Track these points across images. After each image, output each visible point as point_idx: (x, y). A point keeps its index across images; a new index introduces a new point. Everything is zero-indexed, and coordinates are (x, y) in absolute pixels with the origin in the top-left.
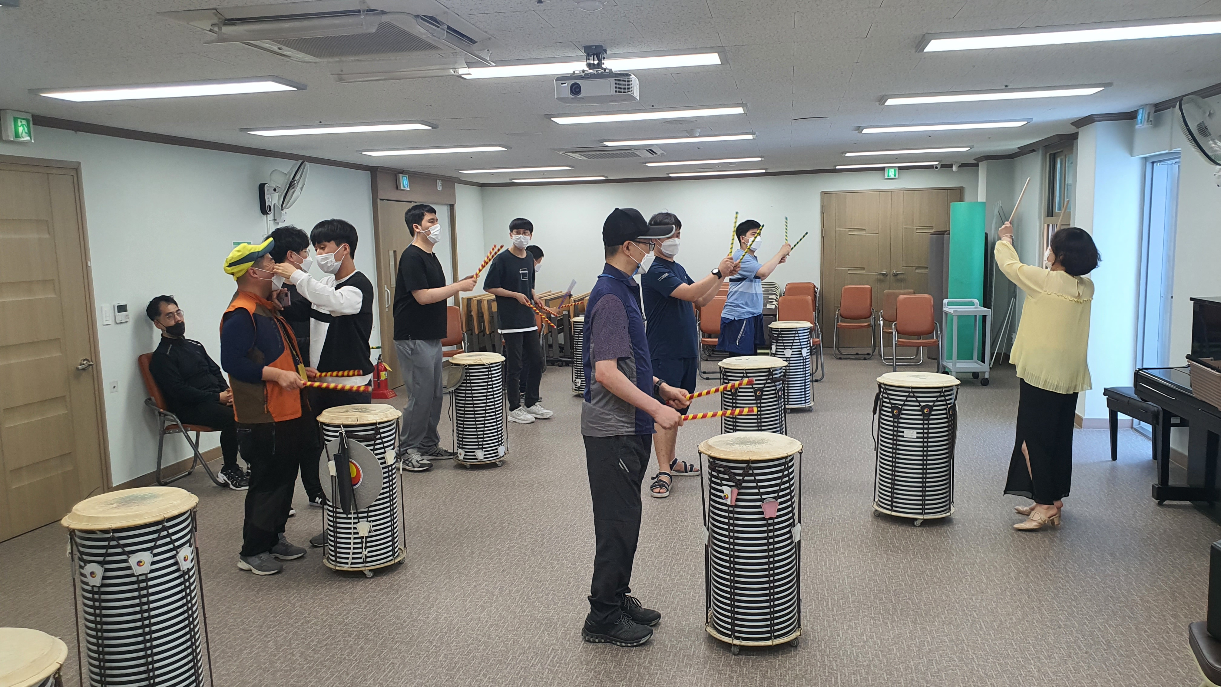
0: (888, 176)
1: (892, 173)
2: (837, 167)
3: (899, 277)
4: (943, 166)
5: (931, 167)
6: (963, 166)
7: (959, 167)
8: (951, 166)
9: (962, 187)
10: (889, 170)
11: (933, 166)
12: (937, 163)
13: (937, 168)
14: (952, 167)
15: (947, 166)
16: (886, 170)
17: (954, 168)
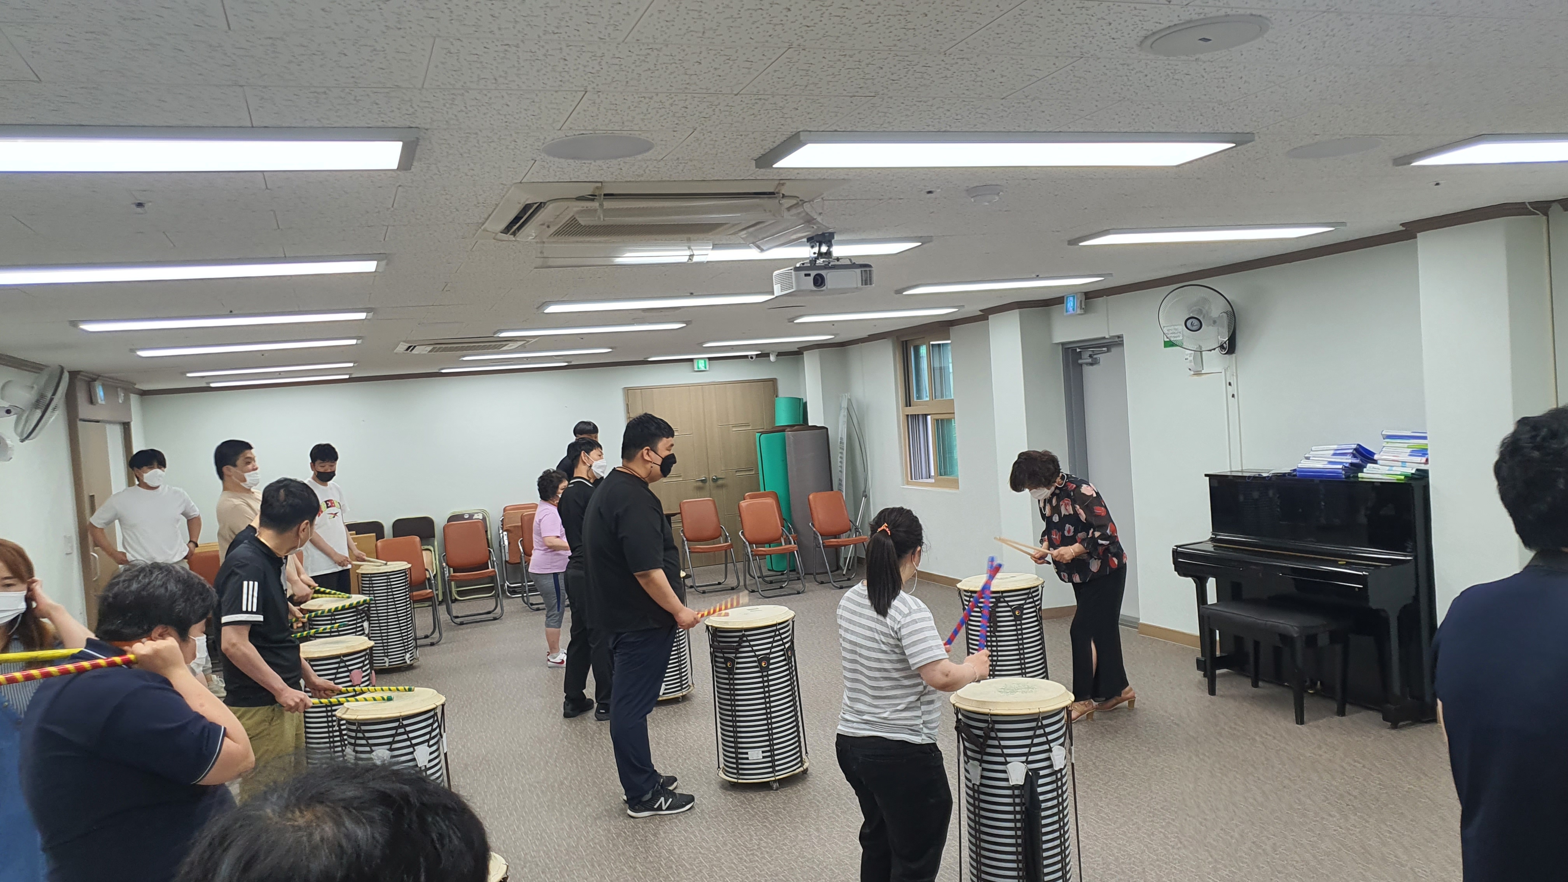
0: (698, 368)
1: (701, 365)
3: (720, 482)
4: (759, 357)
5: (746, 357)
6: (780, 354)
7: (777, 356)
8: (767, 355)
9: (776, 379)
10: (697, 363)
11: (749, 355)
12: (754, 353)
13: (751, 358)
14: (769, 356)
15: (764, 357)
16: (695, 361)
17: (772, 358)
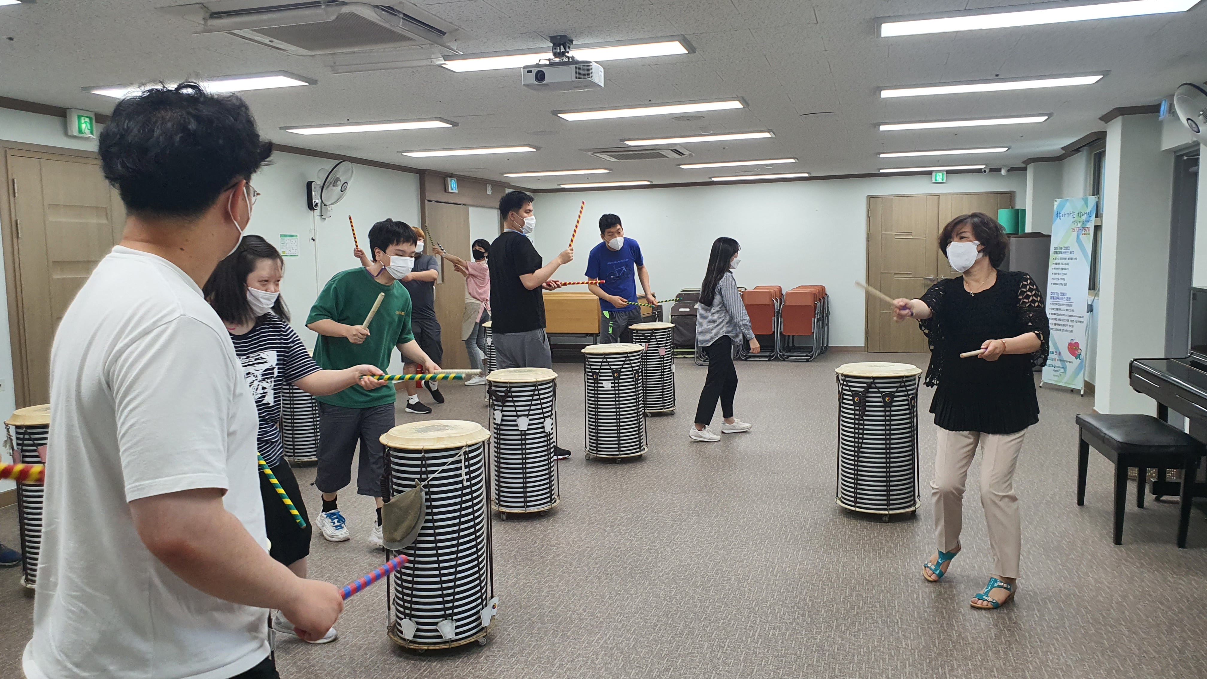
0: (936, 180)
1: (939, 177)
2: (882, 171)
4: (992, 170)
5: (979, 171)
6: (1011, 170)
7: (1009, 171)
8: (999, 170)
9: (1013, 191)
10: (936, 175)
11: (981, 169)
12: (984, 166)
13: (985, 171)
14: (1000, 171)
15: (995, 170)
16: (933, 173)
17: (1003, 172)
